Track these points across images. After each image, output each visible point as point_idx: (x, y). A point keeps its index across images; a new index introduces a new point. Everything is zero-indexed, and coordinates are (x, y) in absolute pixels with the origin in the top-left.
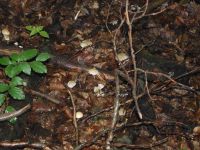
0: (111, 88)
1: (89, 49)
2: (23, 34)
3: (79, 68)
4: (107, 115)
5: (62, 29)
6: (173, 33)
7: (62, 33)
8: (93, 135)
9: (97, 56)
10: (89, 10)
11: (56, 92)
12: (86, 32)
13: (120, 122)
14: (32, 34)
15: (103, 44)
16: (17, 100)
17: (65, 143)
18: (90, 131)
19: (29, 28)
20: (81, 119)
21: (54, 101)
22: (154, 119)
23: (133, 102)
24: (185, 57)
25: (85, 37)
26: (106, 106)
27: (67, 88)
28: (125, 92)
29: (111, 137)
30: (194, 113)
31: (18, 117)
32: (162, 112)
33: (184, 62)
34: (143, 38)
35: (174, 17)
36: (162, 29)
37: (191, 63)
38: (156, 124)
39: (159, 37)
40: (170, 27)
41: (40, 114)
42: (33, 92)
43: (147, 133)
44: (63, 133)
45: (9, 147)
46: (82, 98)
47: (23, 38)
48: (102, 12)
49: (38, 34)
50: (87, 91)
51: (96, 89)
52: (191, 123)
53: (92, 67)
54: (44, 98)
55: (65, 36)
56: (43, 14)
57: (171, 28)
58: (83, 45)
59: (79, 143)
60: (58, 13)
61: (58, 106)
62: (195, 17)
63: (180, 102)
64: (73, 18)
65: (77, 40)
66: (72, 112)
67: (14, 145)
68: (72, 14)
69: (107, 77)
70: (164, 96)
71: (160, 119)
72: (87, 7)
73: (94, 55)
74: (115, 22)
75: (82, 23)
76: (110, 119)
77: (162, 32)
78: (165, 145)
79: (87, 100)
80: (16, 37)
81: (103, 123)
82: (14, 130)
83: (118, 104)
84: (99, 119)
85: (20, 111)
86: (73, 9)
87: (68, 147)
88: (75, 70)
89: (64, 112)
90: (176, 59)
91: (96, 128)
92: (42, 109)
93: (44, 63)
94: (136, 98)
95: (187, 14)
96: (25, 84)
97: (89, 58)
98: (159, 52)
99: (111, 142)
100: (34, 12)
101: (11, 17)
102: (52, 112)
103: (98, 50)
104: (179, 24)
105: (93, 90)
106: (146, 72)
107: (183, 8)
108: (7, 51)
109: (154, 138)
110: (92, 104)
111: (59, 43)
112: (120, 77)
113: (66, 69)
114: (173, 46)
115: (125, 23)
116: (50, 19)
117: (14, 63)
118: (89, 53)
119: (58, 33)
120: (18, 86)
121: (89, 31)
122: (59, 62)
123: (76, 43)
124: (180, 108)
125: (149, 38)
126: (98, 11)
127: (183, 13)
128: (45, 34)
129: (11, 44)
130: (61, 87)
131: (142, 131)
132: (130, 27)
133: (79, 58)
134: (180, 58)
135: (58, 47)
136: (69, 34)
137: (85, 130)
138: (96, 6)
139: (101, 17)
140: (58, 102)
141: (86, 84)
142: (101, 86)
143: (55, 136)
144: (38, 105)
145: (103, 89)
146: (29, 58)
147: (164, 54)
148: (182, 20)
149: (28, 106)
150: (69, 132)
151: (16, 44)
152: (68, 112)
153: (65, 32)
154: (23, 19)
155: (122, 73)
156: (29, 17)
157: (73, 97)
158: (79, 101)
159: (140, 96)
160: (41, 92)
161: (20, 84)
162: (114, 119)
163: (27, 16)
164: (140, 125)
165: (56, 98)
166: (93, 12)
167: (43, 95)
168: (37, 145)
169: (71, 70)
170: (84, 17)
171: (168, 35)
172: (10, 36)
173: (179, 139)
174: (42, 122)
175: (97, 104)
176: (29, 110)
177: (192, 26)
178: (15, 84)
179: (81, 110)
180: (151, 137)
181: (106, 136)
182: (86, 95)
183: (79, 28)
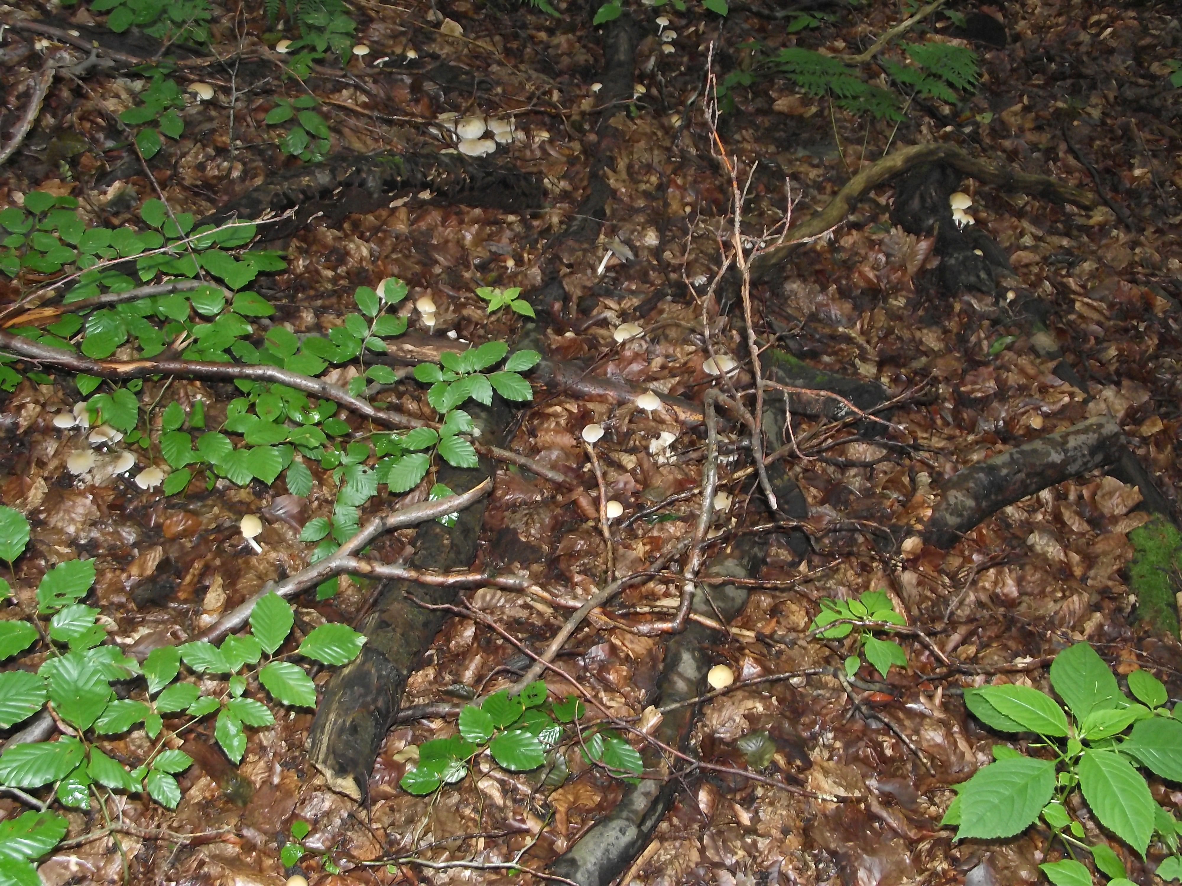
0: (692, 443)
1: (635, 346)
2: (470, 311)
3: (612, 394)
4: (684, 508)
5: (566, 298)
6: (848, 306)
7: (565, 307)
8: (649, 558)
9: (657, 363)
10: (635, 250)
11: (554, 455)
12: (626, 304)
13: (718, 527)
14: (491, 308)
15: (673, 333)
16: (459, 469)
17: (577, 578)
18: (640, 549)
19: (483, 292)
20: (618, 521)
21: (550, 474)
22: (803, 516)
23: (756, 474)
24: (881, 365)
25: (624, 317)
26: (680, 486)
27: (580, 441)
28: (728, 453)
29: (695, 562)
30: (903, 505)
31: (463, 510)
32: (822, 503)
33: (878, 378)
34: (771, 318)
35: (849, 266)
36: (820, 298)
37: (895, 380)
38: (809, 527)
39: (813, 317)
40: (840, 290)
41: (514, 507)
42: (497, 451)
43: (785, 555)
44: (573, 555)
45: (441, 585)
46: (620, 467)
47: (468, 320)
48: (667, 255)
49: (507, 308)
50: (632, 451)
51: (654, 446)
52: (895, 530)
53: (645, 391)
54: (524, 469)
55: (573, 315)
56: (519, 261)
57: (843, 294)
58: (620, 336)
59: (614, 579)
60: (557, 258)
61: (559, 487)
62: (903, 267)
63: (870, 478)
64: (594, 269)
65: (604, 323)
66: (596, 503)
67: (451, 580)
68: (592, 260)
69: (682, 416)
70: (827, 461)
71: (819, 518)
72: (628, 243)
73: (649, 361)
74: (701, 280)
75: (616, 281)
76: (691, 519)
77: (819, 305)
78: (830, 583)
79: (633, 472)
80: (450, 316)
81: (674, 529)
82: (453, 545)
83: (712, 479)
84: (663, 519)
85: (465, 498)
86: (594, 248)
87: (586, 591)
88: (601, 399)
89: (575, 502)
90: (856, 373)
91: (656, 544)
92: (520, 496)
93: (527, 375)
94: (763, 461)
95: (882, 258)
96: (477, 432)
97: (636, 367)
98: (814, 355)
99: (697, 574)
100: (496, 258)
101: (437, 270)
102: (544, 503)
103: (659, 349)
104: (862, 284)
105: (647, 448)
106: (787, 390)
107: (872, 244)
108: (429, 351)
109: (803, 567)
110: (645, 483)
111: (560, 332)
112: (720, 410)
113: (577, 396)
114: (849, 340)
115: (733, 267)
116: (535, 274)
117: (450, 376)
118: (636, 356)
119: (557, 306)
120: (460, 433)
121: (636, 302)
122: (560, 378)
123: (602, 332)
124: (868, 493)
125: (789, 318)
126: (657, 252)
127: (872, 256)
128: (525, 308)
129: (441, 334)
130: (567, 440)
131: (773, 550)
132: (747, 276)
133: (611, 368)
134: (867, 370)
135: (555, 340)
136: (585, 311)
137: (627, 547)
138: (651, 239)
139: (665, 267)
140: (559, 478)
141: (630, 433)
142: (668, 438)
143: (553, 562)
144: (509, 487)
145: (673, 446)
146: (488, 365)
147: (826, 359)
148: (871, 275)
149: (485, 484)
150: (588, 553)
151: (452, 334)
152: (584, 502)
153: (573, 305)
154: (467, 275)
155: (723, 398)
156: (483, 267)
157: (596, 466)
158: (613, 474)
159: (770, 459)
160: (517, 452)
161: (465, 428)
162: (704, 518)
163: (477, 267)
164: (768, 532)
165: (554, 467)
166: (644, 255)
167: (522, 460)
168: (510, 581)
169: (591, 398)
170: (622, 265)
171: (835, 311)
172: (437, 315)
173: (865, 569)
174: (520, 526)
175: (657, 481)
176: (489, 495)
177: (896, 290)
178: (455, 429)
179: (616, 497)
180: (795, 565)
181: (683, 560)
182: (629, 461)
183: (609, 294)
